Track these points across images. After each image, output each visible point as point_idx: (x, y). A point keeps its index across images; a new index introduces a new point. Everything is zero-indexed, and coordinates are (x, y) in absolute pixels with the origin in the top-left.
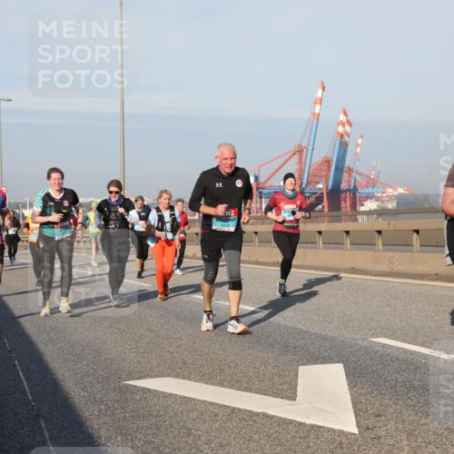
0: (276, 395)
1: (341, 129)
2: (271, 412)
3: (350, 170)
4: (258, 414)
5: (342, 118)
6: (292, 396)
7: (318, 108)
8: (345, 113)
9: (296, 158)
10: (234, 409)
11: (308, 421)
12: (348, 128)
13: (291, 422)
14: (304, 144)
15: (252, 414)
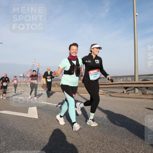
0: (24, 113)
1: (38, 67)
2: (23, 116)
3: (39, 74)
4: (21, 116)
5: (38, 65)
6: (27, 113)
7: (34, 63)
8: (39, 64)
9: (30, 72)
10: (17, 116)
11: (30, 117)
12: (39, 67)
13: (27, 117)
14: (32, 69)
15: (20, 116)
